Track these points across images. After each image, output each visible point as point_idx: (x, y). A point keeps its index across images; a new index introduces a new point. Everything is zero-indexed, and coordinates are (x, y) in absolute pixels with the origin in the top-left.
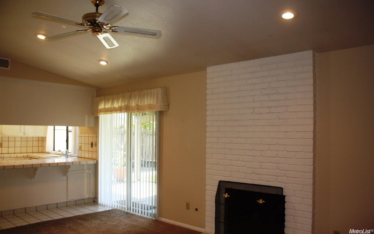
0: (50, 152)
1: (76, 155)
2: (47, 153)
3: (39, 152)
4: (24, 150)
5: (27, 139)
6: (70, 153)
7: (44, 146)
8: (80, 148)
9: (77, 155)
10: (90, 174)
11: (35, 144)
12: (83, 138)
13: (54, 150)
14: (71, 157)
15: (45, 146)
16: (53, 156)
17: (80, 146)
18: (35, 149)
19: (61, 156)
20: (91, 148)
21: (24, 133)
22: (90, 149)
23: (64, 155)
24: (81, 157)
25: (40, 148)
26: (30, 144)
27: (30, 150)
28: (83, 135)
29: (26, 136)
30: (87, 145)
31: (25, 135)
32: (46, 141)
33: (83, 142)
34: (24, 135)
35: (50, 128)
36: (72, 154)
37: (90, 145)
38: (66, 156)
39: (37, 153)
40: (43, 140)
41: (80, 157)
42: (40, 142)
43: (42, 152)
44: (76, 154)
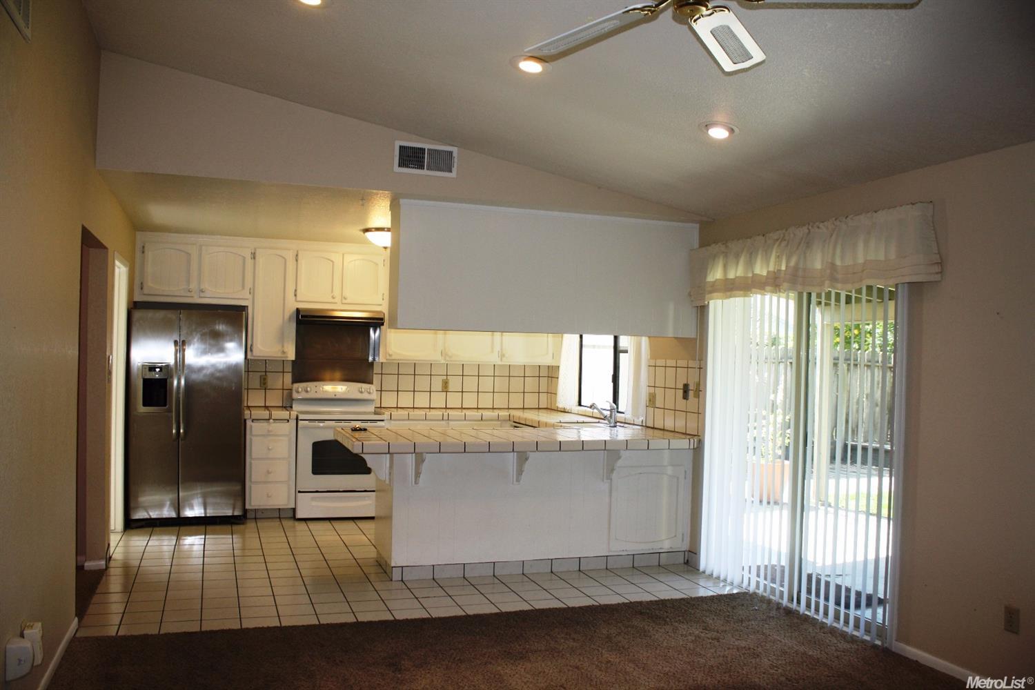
0: (568, 408)
1: (638, 421)
2: (562, 411)
3: (539, 408)
4: (500, 401)
5: (508, 372)
6: (623, 413)
7: (552, 393)
8: (652, 400)
9: (641, 419)
10: (678, 478)
11: (531, 384)
12: (660, 371)
13: (580, 404)
14: (626, 425)
15: (556, 390)
16: (575, 421)
17: (650, 394)
18: (531, 400)
19: (599, 422)
20: (685, 401)
21: (502, 356)
22: (681, 403)
23: (605, 418)
24: (653, 428)
25: (543, 397)
26: (517, 384)
27: (516, 401)
28: (660, 362)
29: (506, 362)
30: (670, 393)
31: (504, 359)
32: (558, 378)
33: (660, 383)
34: (501, 360)
35: (571, 340)
36: (628, 416)
37: (680, 393)
38: (610, 423)
39: (536, 412)
40: (552, 373)
41: (652, 426)
42: (544, 381)
43: (549, 407)
44: (638, 418)
